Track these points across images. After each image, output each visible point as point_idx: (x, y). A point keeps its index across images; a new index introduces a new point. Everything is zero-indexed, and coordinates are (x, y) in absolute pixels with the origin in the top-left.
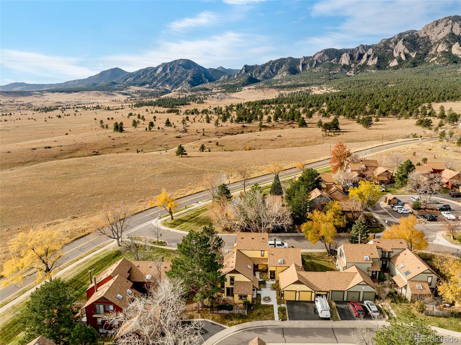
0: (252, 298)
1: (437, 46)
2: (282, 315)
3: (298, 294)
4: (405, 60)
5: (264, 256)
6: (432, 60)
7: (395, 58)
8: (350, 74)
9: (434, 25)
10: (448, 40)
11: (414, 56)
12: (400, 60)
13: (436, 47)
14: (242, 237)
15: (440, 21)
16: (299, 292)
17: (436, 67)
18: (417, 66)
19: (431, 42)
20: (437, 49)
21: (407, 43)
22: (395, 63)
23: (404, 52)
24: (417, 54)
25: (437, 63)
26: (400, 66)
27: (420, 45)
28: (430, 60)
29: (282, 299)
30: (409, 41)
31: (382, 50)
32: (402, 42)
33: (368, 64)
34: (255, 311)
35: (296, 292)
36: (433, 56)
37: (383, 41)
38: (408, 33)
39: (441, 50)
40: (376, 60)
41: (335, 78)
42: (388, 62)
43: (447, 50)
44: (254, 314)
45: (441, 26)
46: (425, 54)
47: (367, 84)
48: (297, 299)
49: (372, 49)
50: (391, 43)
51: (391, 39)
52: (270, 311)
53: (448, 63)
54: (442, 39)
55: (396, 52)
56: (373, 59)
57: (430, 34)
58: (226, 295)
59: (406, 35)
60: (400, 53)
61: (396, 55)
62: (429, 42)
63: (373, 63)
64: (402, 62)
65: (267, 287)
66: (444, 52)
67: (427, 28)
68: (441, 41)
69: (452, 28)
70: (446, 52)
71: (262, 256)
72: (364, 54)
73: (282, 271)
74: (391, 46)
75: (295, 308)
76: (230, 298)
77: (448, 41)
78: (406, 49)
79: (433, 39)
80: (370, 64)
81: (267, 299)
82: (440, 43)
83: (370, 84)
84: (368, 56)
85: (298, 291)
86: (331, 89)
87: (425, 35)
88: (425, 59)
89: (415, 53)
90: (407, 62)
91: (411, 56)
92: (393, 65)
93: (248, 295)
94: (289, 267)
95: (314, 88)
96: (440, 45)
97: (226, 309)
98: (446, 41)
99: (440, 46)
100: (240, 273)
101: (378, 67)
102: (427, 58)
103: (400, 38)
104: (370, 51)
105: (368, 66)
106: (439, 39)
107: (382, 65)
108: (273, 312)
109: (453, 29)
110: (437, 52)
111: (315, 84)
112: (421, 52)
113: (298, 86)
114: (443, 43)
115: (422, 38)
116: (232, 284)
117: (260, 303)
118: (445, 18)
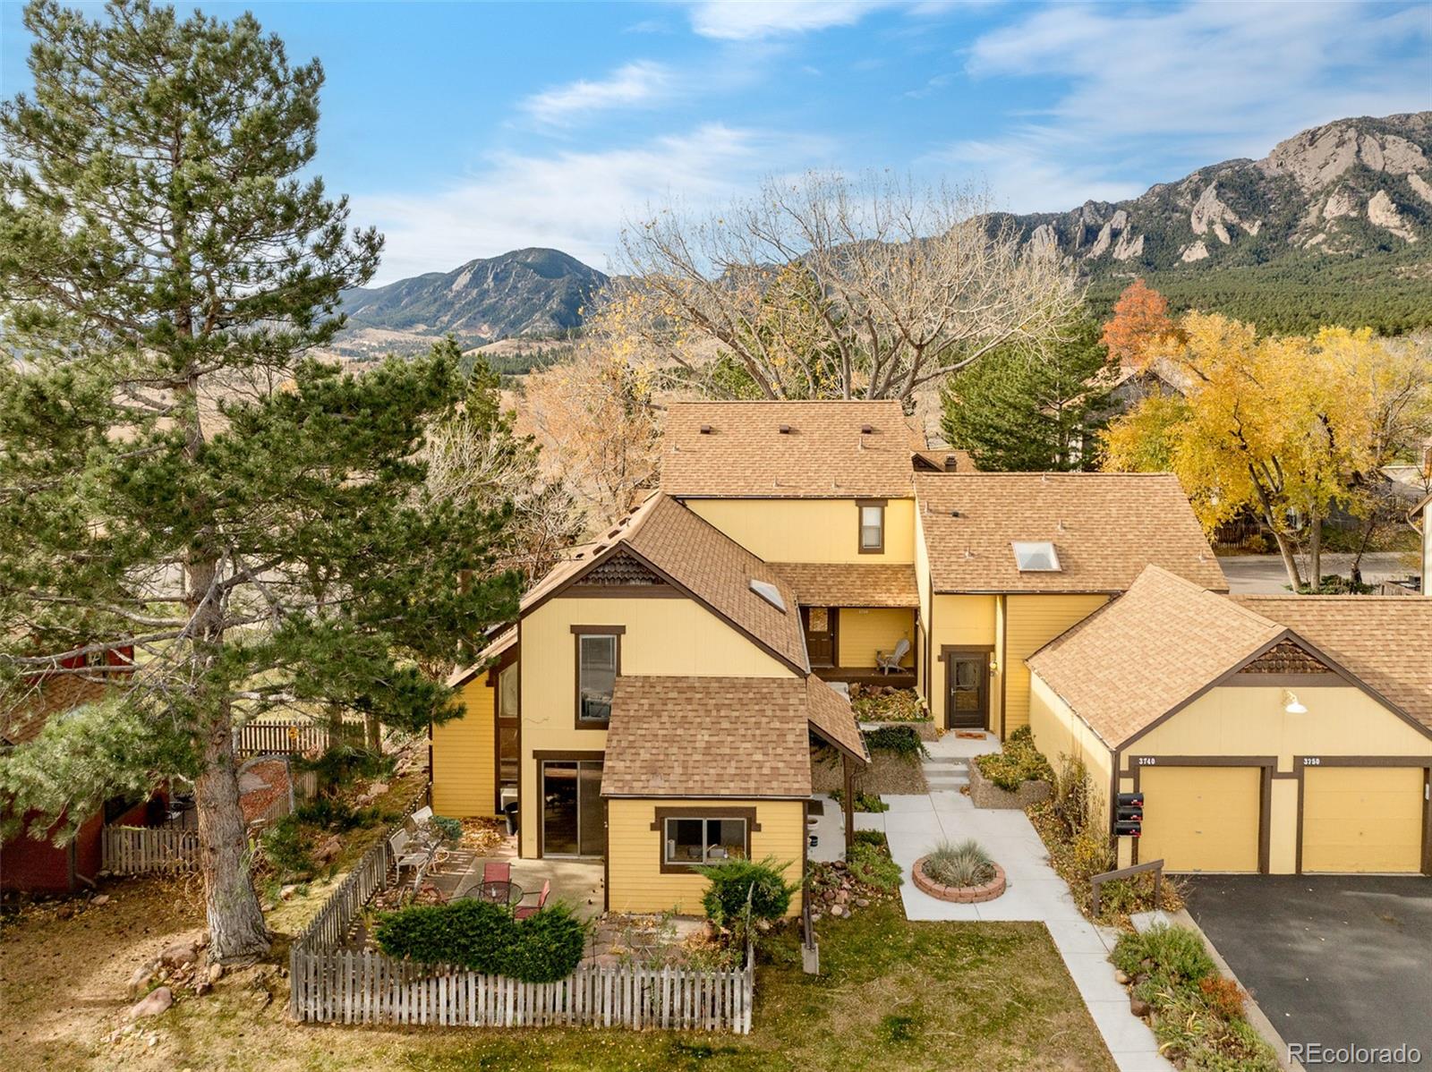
0: (807, 864)
1: (1321, 201)
3: (1284, 793)
5: (879, 550)
6: (1314, 241)
7: (1198, 237)
9: (1304, 141)
10: (1351, 183)
11: (1254, 232)
13: (1320, 205)
14: (706, 424)
15: (1321, 132)
16: (1300, 764)
17: (1326, 260)
18: (1267, 260)
19: (1303, 190)
20: (1322, 211)
21: (1229, 195)
22: (1198, 252)
23: (1223, 219)
24: (1264, 224)
25: (1330, 252)
26: (1216, 261)
27: (1270, 200)
28: (1305, 243)
29: (1124, 860)
30: (1234, 189)
31: (1155, 214)
32: (1215, 192)
33: (1115, 256)
34: (843, 992)
35: (1266, 769)
36: (1315, 231)
37: (1157, 189)
38: (1229, 165)
39: (1337, 215)
40: (1138, 245)
42: (1177, 249)
43: (1353, 214)
44: (839, 1022)
45: (1326, 145)
46: (1290, 226)
49: (1124, 214)
50: (1181, 194)
51: (1178, 184)
52: (1034, 983)
53: (1362, 251)
54: (1334, 183)
55: (1200, 219)
56: (1129, 242)
57: (1297, 169)
58: (530, 846)
59: (1223, 172)
60: (1211, 223)
61: (1199, 228)
62: (1296, 191)
63: (1130, 251)
64: (1220, 250)
65: (932, 781)
66: (1344, 219)
67: (1286, 151)
68: (1331, 187)
69: (1359, 151)
70: (1353, 219)
71: (863, 550)
72: (1100, 228)
73: (1056, 641)
74: (1181, 203)
76: (579, 871)
77: (1353, 189)
78: (1229, 211)
79: (1308, 181)
80: (1123, 257)
81: (969, 866)
82: (1329, 194)
84: (1115, 234)
85: (1285, 766)
87: (1280, 171)
88: (1290, 240)
89: (1259, 223)
90: (1235, 250)
91: (1246, 233)
92: (1192, 259)
93: (764, 813)
94: (1114, 596)
96: (1330, 200)
97: (489, 967)
98: (1346, 187)
99: (1332, 202)
100: (681, 591)
101: (1149, 264)
102: (1295, 237)
103: (1207, 182)
104: (1119, 219)
105: (1115, 261)
106: (1326, 181)
107: (1160, 257)
108: (1067, 997)
109: (1362, 154)
110: (1325, 219)
112: (1275, 221)
114: (1338, 193)
115: (1274, 179)
116: (590, 715)
117: (889, 915)
118: (1336, 124)
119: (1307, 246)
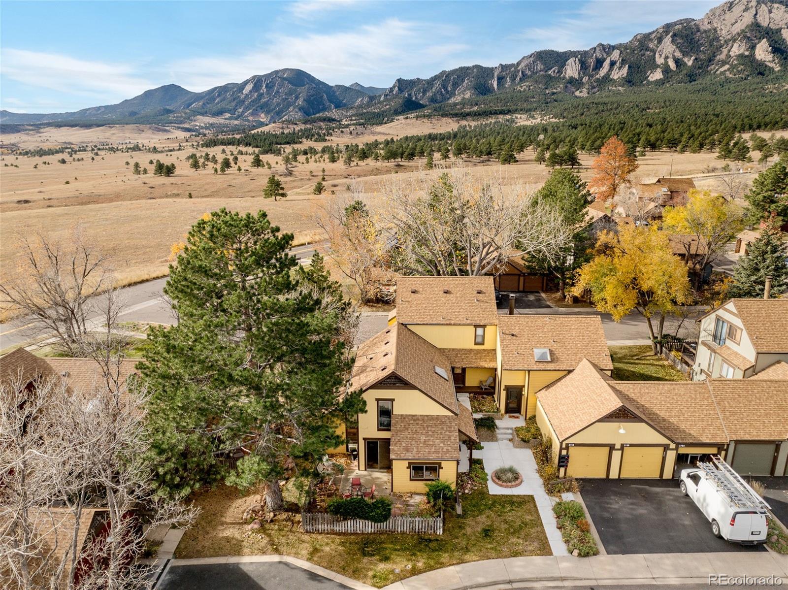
0: (458, 474)
1: (730, 45)
2: (576, 533)
3: (616, 455)
4: (675, 69)
5: (482, 343)
6: (722, 69)
7: (658, 66)
8: (581, 95)
9: (725, 8)
10: (748, 34)
11: (690, 63)
12: (666, 70)
13: (729, 48)
14: (414, 288)
15: (736, 2)
16: (623, 447)
17: (728, 81)
18: (695, 80)
19: (721, 38)
20: (729, 51)
21: (679, 41)
22: (657, 75)
23: (674, 55)
24: (696, 59)
25: (731, 76)
26: (667, 81)
27: (701, 44)
28: (717, 70)
29: (562, 473)
30: (682, 37)
31: (636, 52)
32: (671, 39)
33: (611, 77)
34: (469, 521)
35: (612, 447)
36: (724, 63)
37: (638, 37)
38: (680, 22)
39: (737, 53)
40: (625, 71)
41: (556, 101)
42: (646, 73)
43: (747, 53)
44: (469, 530)
45: (738, 10)
46: (710, 60)
47: (611, 109)
48: (614, 475)
49: (618, 52)
50: (651, 40)
51: (651, 34)
52: (528, 518)
53: (748, 76)
54: (739, 34)
55: (661, 55)
56: (620, 68)
57: (719, 26)
58: (362, 467)
59: (677, 27)
60: (667, 58)
61: (660, 60)
62: (717, 39)
63: (620, 74)
64: (670, 75)
65: (499, 436)
66: (741, 56)
67: (714, 14)
68: (737, 37)
69: (756, 14)
70: (746, 56)
71: (476, 344)
72: (604, 60)
73: (548, 387)
74: (651, 45)
75: (616, 506)
76: (381, 476)
77: (749, 38)
78: (677, 51)
79: (724, 33)
80: (616, 77)
81: (510, 475)
82: (734, 41)
83: (617, 108)
84: (613, 64)
85: (618, 446)
86: (549, 118)
87: (709, 27)
88: (709, 68)
89: (693, 58)
90: (678, 74)
91: (685, 64)
92: (654, 79)
93: (444, 464)
94: (570, 372)
95: (519, 116)
96: (735, 44)
97: (365, 518)
98: (745, 37)
99: (736, 45)
100: (415, 388)
101: (629, 82)
102: (712, 67)
103: (667, 33)
104: (616, 55)
105: (611, 80)
106: (734, 33)
107: (636, 77)
108: (538, 522)
109: (758, 16)
110: (730, 56)
111: (521, 110)
112: (702, 57)
113: (491, 113)
114: (740, 41)
115: (705, 31)
116: (384, 426)
117: (483, 494)
119: (718, 72)
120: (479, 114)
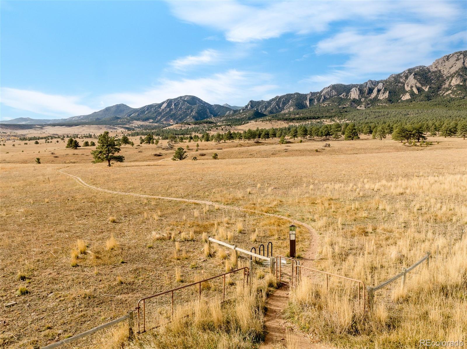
1: (450, 80)
4: (417, 93)
6: (447, 93)
7: (407, 92)
8: (361, 108)
9: (444, 59)
10: (461, 73)
11: (427, 90)
12: (412, 94)
13: (449, 81)
15: (451, 56)
17: (452, 99)
18: (431, 100)
19: (444, 76)
20: (450, 83)
21: (419, 77)
22: (407, 97)
23: (416, 86)
24: (430, 87)
25: (453, 97)
26: (413, 100)
27: (432, 79)
28: (444, 94)
30: (420, 75)
31: (392, 84)
32: (413, 76)
33: (379, 98)
36: (448, 90)
37: (393, 76)
38: (417, 68)
39: (456, 84)
40: (387, 95)
41: (346, 112)
42: (400, 96)
43: (461, 84)
45: (452, 60)
46: (439, 88)
47: (384, 115)
49: (382, 84)
50: (401, 77)
51: (401, 73)
53: (465, 96)
54: (455, 73)
55: (408, 86)
56: (383, 93)
57: (442, 69)
59: (416, 70)
60: (412, 87)
61: (407, 89)
62: (441, 76)
63: (384, 96)
64: (415, 96)
66: (458, 86)
67: (438, 62)
68: (454, 75)
69: (464, 62)
70: (461, 86)
72: (374, 89)
74: (401, 80)
77: (461, 75)
78: (418, 83)
79: (445, 73)
80: (381, 98)
82: (453, 77)
83: (387, 115)
84: (379, 91)
86: (345, 121)
87: (436, 69)
88: (439, 93)
89: (428, 87)
90: (420, 96)
91: (424, 90)
92: (405, 99)
95: (325, 120)
96: (454, 79)
98: (459, 75)
99: (454, 80)
101: (390, 101)
102: (441, 92)
103: (411, 73)
104: (380, 86)
105: (379, 100)
106: (452, 73)
107: (394, 98)
109: (465, 63)
110: (451, 86)
111: (326, 117)
112: (433, 86)
113: (307, 118)
114: (456, 77)
115: (434, 72)
118: (456, 53)
119: (445, 95)
120: (301, 119)
